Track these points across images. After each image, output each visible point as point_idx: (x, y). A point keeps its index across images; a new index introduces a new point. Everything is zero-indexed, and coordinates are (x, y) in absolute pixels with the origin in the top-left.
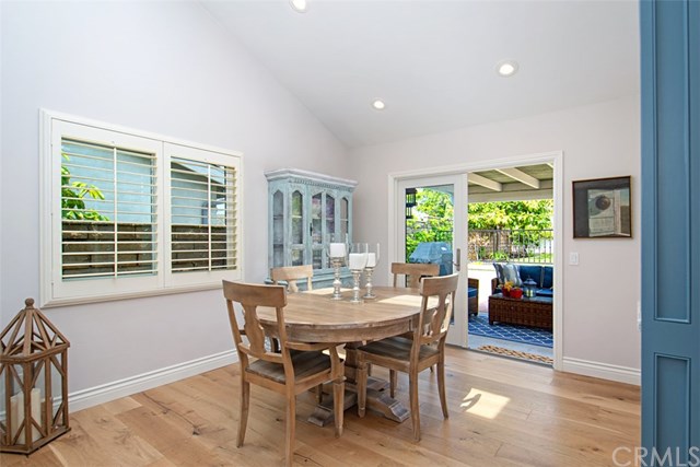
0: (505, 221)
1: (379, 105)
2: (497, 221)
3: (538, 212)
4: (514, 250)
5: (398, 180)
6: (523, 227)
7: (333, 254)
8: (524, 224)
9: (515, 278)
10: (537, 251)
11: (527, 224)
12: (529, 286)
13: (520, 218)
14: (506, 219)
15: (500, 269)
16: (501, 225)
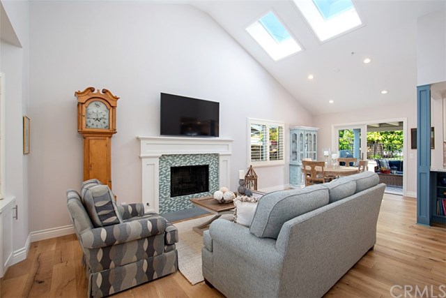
0: (380, 139)
1: (331, 102)
2: (376, 139)
3: (400, 134)
4: (385, 154)
5: (336, 127)
6: (391, 142)
7: (325, 154)
8: (391, 140)
9: (386, 166)
10: (398, 154)
11: (394, 140)
12: (394, 169)
13: (389, 137)
14: (380, 138)
15: (379, 162)
16: (378, 141)
